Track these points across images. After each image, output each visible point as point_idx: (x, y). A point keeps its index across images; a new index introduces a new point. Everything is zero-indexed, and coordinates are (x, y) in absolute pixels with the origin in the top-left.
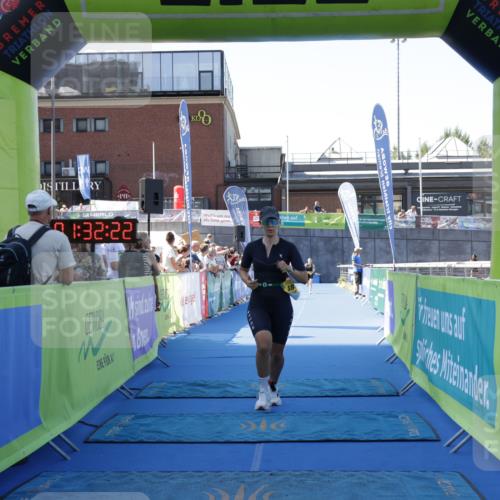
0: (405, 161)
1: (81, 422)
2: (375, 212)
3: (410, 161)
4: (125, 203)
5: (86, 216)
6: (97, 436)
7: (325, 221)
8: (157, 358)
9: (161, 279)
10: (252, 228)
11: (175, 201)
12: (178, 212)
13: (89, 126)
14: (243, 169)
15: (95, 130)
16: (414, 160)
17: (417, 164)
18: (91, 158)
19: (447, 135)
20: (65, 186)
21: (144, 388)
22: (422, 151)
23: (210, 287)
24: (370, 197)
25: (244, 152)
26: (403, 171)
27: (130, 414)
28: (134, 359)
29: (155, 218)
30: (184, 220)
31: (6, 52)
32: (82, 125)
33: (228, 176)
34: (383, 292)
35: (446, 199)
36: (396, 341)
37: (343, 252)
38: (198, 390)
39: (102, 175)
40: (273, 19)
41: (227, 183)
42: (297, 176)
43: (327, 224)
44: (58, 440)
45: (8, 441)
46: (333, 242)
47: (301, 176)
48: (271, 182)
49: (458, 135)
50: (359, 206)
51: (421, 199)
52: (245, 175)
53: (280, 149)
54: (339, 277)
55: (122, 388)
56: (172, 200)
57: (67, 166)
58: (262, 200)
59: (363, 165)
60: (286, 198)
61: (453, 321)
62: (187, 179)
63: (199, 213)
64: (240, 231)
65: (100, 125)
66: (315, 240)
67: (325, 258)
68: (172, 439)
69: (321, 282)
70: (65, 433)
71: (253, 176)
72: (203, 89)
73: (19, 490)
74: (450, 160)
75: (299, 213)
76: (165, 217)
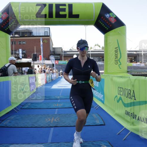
1: (20, 105)
4: (29, 59)
5: (21, 62)
6: (23, 107)
9: (36, 75)
10: (56, 64)
11: (40, 58)
13: (22, 43)
14: (54, 52)
15: (23, 44)
17: (90, 51)
18: (22, 50)
19: (96, 45)
20: (16, 56)
23: (47, 76)
25: (54, 48)
29: (35, 62)
30: (41, 63)
31: (4, 28)
32: (20, 43)
33: (51, 53)
35: (95, 58)
39: (24, 53)
40: (60, 21)
41: (51, 55)
44: (15, 108)
45: (5, 109)
47: (66, 53)
48: (59, 55)
49: (98, 45)
52: (54, 53)
53: (61, 48)
55: (28, 98)
57: (17, 51)
58: (58, 58)
60: (63, 58)
61: (96, 83)
62: (42, 54)
63: (45, 61)
64: (53, 65)
65: (24, 43)
68: (39, 108)
70: (16, 107)
71: (56, 53)
72: (45, 35)
73: (7, 119)
74: (96, 50)
75: (66, 61)
76: (37, 62)
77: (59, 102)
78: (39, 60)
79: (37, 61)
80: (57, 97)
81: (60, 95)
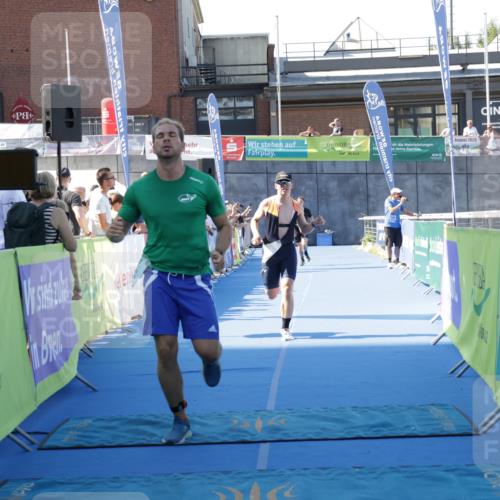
0: (463, 51)
2: (415, 133)
3: (469, 51)
4: (24, 127)
7: (338, 149)
8: (76, 377)
10: (226, 162)
11: (104, 122)
12: (109, 140)
14: (209, 70)
16: (474, 49)
17: (481, 55)
21: (53, 432)
22: (489, 34)
24: (408, 109)
25: (209, 43)
26: (459, 68)
27: (28, 480)
28: (36, 382)
29: (70, 150)
30: (118, 152)
33: (185, 81)
34: (439, 258)
36: (465, 339)
37: (368, 196)
38: (144, 433)
42: (293, 79)
43: (342, 153)
46: (351, 181)
47: (299, 79)
48: (255, 90)
50: (391, 125)
51: (488, 110)
52: (212, 80)
53: (265, 37)
54: (362, 234)
55: (15, 432)
56: (100, 120)
58: (239, 118)
59: (396, 58)
60: (277, 114)
62: (117, 84)
63: (142, 140)
64: (208, 166)
66: (323, 178)
67: (339, 205)
69: (334, 244)
71: (224, 81)
75: (299, 137)
76: (85, 146)
77: (262, 464)
78: (96, 130)
79: (84, 137)
80: (246, 426)
81: (271, 405)
